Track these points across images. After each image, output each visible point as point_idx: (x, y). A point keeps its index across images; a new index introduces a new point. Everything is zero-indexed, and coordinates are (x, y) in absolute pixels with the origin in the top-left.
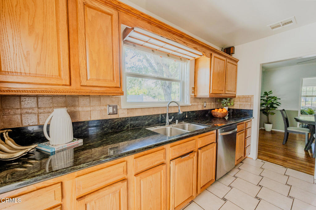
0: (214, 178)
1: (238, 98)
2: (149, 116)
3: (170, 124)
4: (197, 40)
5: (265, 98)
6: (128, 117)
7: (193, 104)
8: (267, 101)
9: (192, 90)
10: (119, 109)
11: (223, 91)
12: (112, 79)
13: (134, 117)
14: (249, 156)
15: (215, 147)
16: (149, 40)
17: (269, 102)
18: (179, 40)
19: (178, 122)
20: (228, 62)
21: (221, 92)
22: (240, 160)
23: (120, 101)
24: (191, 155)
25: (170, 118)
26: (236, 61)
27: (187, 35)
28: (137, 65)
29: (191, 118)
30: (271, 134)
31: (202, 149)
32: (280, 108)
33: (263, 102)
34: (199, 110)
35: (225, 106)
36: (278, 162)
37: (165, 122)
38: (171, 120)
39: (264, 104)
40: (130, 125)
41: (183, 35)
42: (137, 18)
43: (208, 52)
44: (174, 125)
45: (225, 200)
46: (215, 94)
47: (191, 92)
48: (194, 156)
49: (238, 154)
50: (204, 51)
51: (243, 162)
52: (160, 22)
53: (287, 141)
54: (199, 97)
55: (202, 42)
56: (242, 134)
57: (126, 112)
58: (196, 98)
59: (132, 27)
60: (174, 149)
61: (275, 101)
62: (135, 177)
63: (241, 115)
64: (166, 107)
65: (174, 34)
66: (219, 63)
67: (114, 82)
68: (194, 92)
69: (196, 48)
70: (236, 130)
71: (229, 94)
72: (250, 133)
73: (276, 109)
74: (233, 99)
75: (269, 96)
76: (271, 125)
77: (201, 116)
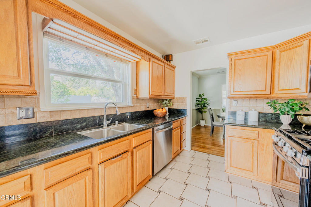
0: (151, 174)
1: (176, 99)
2: (82, 119)
3: (108, 126)
4: (134, 44)
5: (200, 100)
6: (52, 121)
7: (135, 104)
8: (201, 102)
9: (134, 92)
10: (37, 112)
11: (162, 92)
12: (16, 75)
13: (60, 120)
14: (185, 149)
15: (151, 145)
16: (78, 35)
17: (202, 103)
18: (114, 41)
19: (118, 124)
20: (166, 67)
21: (160, 94)
22: (177, 153)
23: (39, 102)
24: (125, 155)
25: (108, 120)
26: (174, 67)
27: (122, 37)
28: (81, 62)
29: (133, 119)
30: (204, 129)
31: (137, 147)
32: (209, 107)
33: (198, 102)
34: (142, 110)
35: (166, 106)
36: (205, 151)
37: (103, 124)
38: (109, 122)
39: (199, 104)
40: (55, 130)
41: (118, 36)
42: (58, 9)
43: (147, 57)
44: (112, 127)
45: (159, 192)
46: (154, 95)
47: (133, 93)
48: (128, 155)
49: (175, 148)
50: (142, 55)
51: (180, 154)
52: (89, 19)
53: (213, 133)
54: (142, 98)
55: (139, 47)
56: (178, 131)
57: (48, 115)
58: (138, 99)
59: (49, 17)
60: (102, 152)
61: (206, 102)
62: (45, 191)
63: (179, 114)
64: (104, 108)
65: (108, 34)
66: (157, 68)
67: (21, 79)
68: (136, 93)
69: (134, 51)
70: (172, 127)
71: (167, 95)
72: (186, 129)
73: (207, 108)
74: (173, 100)
75: (202, 97)
76: (204, 121)
77: (144, 116)
